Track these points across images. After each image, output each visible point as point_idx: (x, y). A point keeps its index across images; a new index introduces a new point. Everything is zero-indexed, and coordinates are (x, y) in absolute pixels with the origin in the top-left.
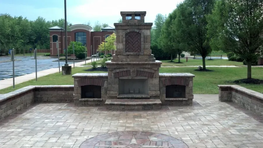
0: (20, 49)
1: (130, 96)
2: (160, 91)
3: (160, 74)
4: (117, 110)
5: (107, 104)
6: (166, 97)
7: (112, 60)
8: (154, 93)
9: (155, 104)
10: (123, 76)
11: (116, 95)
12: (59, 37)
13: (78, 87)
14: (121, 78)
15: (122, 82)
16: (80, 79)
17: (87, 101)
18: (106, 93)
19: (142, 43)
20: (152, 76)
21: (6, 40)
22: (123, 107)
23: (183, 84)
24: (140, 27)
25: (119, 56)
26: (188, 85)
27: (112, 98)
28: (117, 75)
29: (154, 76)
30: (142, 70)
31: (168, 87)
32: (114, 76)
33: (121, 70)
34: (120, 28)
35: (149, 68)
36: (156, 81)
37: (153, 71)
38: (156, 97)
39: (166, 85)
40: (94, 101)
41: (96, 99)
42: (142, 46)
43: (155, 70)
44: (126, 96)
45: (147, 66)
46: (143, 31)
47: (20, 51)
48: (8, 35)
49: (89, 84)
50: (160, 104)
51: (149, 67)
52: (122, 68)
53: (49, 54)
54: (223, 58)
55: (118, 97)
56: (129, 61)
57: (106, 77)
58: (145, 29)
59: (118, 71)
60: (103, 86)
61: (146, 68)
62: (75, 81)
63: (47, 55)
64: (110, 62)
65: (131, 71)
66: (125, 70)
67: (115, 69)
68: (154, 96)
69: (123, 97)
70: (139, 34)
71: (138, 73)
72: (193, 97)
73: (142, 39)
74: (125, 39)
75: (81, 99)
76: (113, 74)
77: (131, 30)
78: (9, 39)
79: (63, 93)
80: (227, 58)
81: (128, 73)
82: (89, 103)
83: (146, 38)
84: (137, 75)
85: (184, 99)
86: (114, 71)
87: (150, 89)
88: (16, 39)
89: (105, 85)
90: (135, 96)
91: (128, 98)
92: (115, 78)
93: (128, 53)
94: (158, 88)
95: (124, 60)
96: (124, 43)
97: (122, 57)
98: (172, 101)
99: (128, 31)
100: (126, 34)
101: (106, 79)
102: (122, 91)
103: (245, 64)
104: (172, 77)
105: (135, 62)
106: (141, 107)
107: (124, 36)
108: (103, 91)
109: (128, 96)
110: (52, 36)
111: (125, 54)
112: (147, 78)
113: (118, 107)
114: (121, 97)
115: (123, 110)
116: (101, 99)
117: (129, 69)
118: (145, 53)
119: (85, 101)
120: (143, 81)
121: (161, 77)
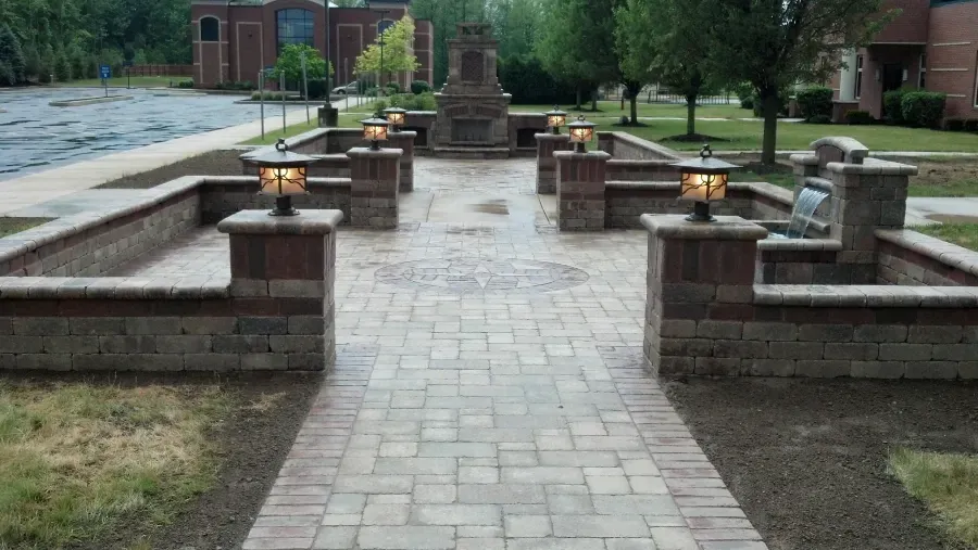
0: (84, 63)
1: (467, 143)
2: (508, 135)
3: (510, 113)
4: (451, 158)
5: (437, 152)
6: (517, 146)
7: (443, 92)
8: (501, 139)
9: (502, 152)
10: (458, 115)
11: (448, 142)
12: (221, 23)
14: (454, 117)
15: (458, 124)
18: (433, 139)
19: (485, 68)
20: (498, 114)
21: (35, 32)
22: (458, 154)
25: (452, 86)
27: (441, 145)
28: (449, 113)
29: (501, 115)
30: (484, 106)
31: (520, 131)
32: (446, 114)
33: (455, 105)
34: (454, 46)
35: (493, 104)
36: (504, 122)
37: (500, 108)
38: (503, 144)
39: (518, 127)
40: (417, 150)
41: (419, 147)
42: (485, 72)
43: (503, 108)
44: (461, 142)
45: (491, 101)
46: (486, 51)
47: (85, 70)
48: (40, 13)
50: (506, 152)
51: (494, 101)
52: (456, 103)
53: (189, 80)
55: (451, 143)
56: (466, 93)
57: (434, 116)
58: (488, 48)
59: (451, 107)
60: (430, 129)
61: (490, 104)
63: (183, 86)
64: (440, 94)
65: (469, 108)
66: (461, 105)
67: (447, 104)
68: (501, 142)
69: (458, 143)
70: (480, 56)
71: (479, 110)
73: (485, 63)
74: (460, 62)
76: (443, 112)
77: (470, 50)
78: (41, 27)
81: (463, 110)
83: (489, 60)
84: (477, 114)
86: (446, 108)
87: (495, 133)
88: (65, 27)
89: (432, 128)
90: (472, 142)
92: (447, 117)
93: (465, 82)
94: (506, 132)
95: (460, 92)
96: (460, 67)
97: (457, 87)
98: (526, 151)
99: (466, 51)
100: (463, 56)
101: (433, 119)
102: (455, 137)
103: (756, 115)
104: (526, 117)
105: (475, 95)
106: (481, 155)
107: (460, 57)
108: (429, 137)
109: (465, 143)
110: (199, 22)
111: (460, 84)
112: (489, 118)
113: (451, 155)
114: (455, 143)
115: (460, 158)
116: (427, 147)
117: (466, 104)
118: (489, 82)
120: (486, 123)
121: (510, 117)
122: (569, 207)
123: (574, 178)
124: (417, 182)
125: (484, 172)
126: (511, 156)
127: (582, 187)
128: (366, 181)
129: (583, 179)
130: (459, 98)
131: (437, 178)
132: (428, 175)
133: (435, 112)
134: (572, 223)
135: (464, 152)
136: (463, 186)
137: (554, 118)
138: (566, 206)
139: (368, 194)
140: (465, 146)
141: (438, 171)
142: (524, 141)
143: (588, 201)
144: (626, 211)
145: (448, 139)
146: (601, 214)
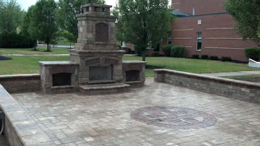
3: (124, 61)
4: (96, 94)
6: (126, 81)
8: (118, 78)
10: (93, 63)
11: (87, 82)
13: (49, 75)
14: (91, 65)
15: (93, 69)
16: (51, 67)
17: (59, 88)
18: (78, 80)
19: (109, 34)
20: (117, 62)
23: (138, 69)
24: (107, 20)
25: (89, 45)
26: (142, 70)
28: (87, 62)
29: (119, 63)
30: (110, 58)
32: (86, 64)
33: (92, 58)
34: (90, 18)
35: (114, 56)
37: (118, 59)
39: (127, 70)
40: (66, 88)
41: (68, 86)
42: (109, 37)
43: (120, 58)
45: (113, 55)
46: (110, 23)
49: (61, 72)
52: (92, 56)
55: (89, 82)
56: (97, 49)
57: (77, 65)
58: (111, 21)
59: (89, 59)
60: (74, 74)
61: (112, 56)
62: (46, 69)
65: (101, 59)
66: (96, 57)
67: (87, 57)
68: (119, 80)
69: (94, 82)
70: (106, 26)
71: (107, 60)
72: (145, 79)
73: (109, 30)
74: (95, 30)
75: (53, 87)
76: (84, 62)
77: (101, 22)
79: (24, 82)
81: (98, 60)
82: (60, 90)
84: (105, 62)
85: (139, 82)
86: (86, 59)
87: (115, 74)
89: (76, 73)
90: (103, 81)
91: (97, 83)
92: (87, 65)
93: (97, 42)
94: (121, 73)
95: (94, 49)
96: (94, 33)
97: (92, 46)
98: (131, 84)
99: (98, 22)
100: (96, 25)
101: (77, 67)
105: (105, 51)
107: (94, 26)
108: (73, 79)
109: (98, 82)
111: (95, 43)
113: (96, 92)
114: (92, 82)
117: (99, 57)
118: (112, 43)
119: (56, 89)
121: (124, 64)
130: (94, 53)
133: (78, 63)
135: (106, 89)
145: (86, 79)
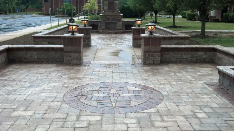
1: (110, 29)
2: (122, 27)
3: (123, 20)
5: (101, 32)
6: (125, 30)
7: (103, 14)
8: (120, 28)
9: (120, 32)
10: (107, 21)
14: (106, 22)
15: (107, 23)
17: (92, 31)
18: (100, 28)
19: (115, 7)
22: (107, 33)
23: (132, 24)
25: (105, 12)
26: (134, 25)
27: (102, 30)
28: (104, 20)
29: (120, 21)
30: (115, 18)
31: (126, 26)
33: (106, 18)
36: (121, 23)
37: (119, 19)
38: (121, 30)
39: (125, 24)
40: (95, 31)
41: (96, 30)
42: (115, 8)
43: (121, 18)
44: (108, 29)
46: (115, 1)
50: (122, 32)
51: (118, 17)
53: (41, 12)
54: (179, 16)
56: (109, 14)
57: (100, 21)
59: (105, 18)
64: (101, 14)
65: (111, 18)
67: (104, 17)
70: (114, 3)
71: (114, 19)
73: (115, 5)
74: (108, 5)
76: (103, 20)
80: (181, 17)
81: (109, 19)
83: (116, 4)
86: (103, 19)
87: (118, 26)
89: (100, 24)
90: (112, 29)
93: (109, 11)
94: (121, 26)
95: (107, 14)
97: (107, 12)
98: (128, 31)
99: (109, 1)
100: (108, 3)
101: (100, 22)
103: (188, 20)
104: (127, 21)
105: (112, 15)
106: (114, 33)
107: (107, 3)
108: (99, 27)
112: (117, 22)
113: (105, 33)
114: (106, 29)
115: (108, 34)
116: (98, 31)
118: (116, 11)
120: (115, 23)
121: (123, 21)
122: (147, 56)
123: (149, 45)
124: (93, 43)
125: (115, 39)
126: (123, 33)
127: (152, 48)
128: (69, 47)
129: (152, 45)
130: (107, 16)
131: (100, 41)
132: (97, 40)
133: (100, 20)
134: (148, 62)
135: (109, 32)
136: (108, 44)
137: (138, 22)
138: (146, 56)
139: (70, 52)
140: (109, 30)
141: (100, 38)
142: (127, 28)
143: (154, 54)
144: (168, 56)
145: (104, 28)
146: (159, 58)
